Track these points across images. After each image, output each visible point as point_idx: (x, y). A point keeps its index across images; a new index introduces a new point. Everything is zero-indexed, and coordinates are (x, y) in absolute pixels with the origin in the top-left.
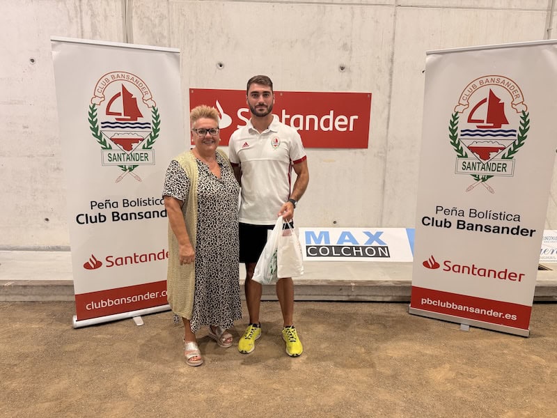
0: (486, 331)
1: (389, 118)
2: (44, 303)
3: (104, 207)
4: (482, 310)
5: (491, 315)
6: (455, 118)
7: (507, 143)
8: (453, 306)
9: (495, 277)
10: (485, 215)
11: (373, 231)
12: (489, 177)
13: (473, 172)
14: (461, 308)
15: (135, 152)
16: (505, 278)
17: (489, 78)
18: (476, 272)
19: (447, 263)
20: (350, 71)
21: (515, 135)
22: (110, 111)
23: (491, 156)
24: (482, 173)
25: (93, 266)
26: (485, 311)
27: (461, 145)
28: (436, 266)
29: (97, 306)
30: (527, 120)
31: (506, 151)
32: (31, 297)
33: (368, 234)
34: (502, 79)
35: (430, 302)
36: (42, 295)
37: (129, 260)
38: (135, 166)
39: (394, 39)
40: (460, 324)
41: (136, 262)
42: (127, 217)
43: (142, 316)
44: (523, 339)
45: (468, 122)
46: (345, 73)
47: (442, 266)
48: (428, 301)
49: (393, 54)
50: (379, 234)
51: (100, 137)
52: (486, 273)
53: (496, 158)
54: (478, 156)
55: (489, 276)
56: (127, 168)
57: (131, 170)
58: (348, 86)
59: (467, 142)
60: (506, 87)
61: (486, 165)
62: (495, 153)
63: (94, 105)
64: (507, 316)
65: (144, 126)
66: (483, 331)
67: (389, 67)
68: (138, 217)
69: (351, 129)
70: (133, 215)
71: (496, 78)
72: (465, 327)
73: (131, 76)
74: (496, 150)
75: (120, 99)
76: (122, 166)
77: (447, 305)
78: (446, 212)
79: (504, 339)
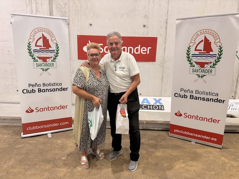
0: (202, 145)
1: (165, 48)
2: (12, 126)
3: (35, 86)
4: (201, 136)
5: (205, 138)
6: (189, 49)
7: (212, 60)
8: (188, 133)
9: (207, 121)
10: (203, 93)
11: (157, 98)
12: (204, 76)
13: (197, 73)
14: (191, 134)
15: (48, 63)
16: (211, 122)
17: (204, 31)
18: (198, 118)
19: (185, 114)
20: (148, 27)
21: (216, 57)
22: (37, 45)
23: (205, 66)
24: (201, 74)
25: (30, 111)
26: (202, 136)
27: (192, 61)
28: (181, 115)
29: (32, 128)
30: (221, 50)
31: (212, 64)
32: (7, 124)
33: (155, 99)
34: (210, 31)
35: (178, 131)
36: (11, 123)
37: (45, 109)
38: (48, 69)
39: (168, 13)
40: (191, 141)
41: (48, 110)
42: (44, 91)
43: (51, 133)
44: (219, 149)
45: (195, 51)
46: (145, 29)
47: (183, 115)
48: (177, 131)
49: (167, 19)
50: (160, 100)
51: (33, 56)
52: (203, 119)
53: (207, 67)
54: (199, 66)
55: (204, 120)
56: (45, 69)
57: (46, 70)
58: (147, 34)
59: (194, 59)
60: (212, 35)
61: (203, 70)
62: (207, 65)
63: (30, 42)
64: (212, 139)
65: (52, 51)
66: (201, 145)
67: (166, 25)
68: (49, 91)
69: (148, 53)
70: (47, 90)
71: (208, 30)
72: (193, 143)
73: (46, 30)
74: (207, 63)
75: (41, 40)
76: (42, 69)
77: (185, 133)
78: (185, 91)
79: (210, 149)
